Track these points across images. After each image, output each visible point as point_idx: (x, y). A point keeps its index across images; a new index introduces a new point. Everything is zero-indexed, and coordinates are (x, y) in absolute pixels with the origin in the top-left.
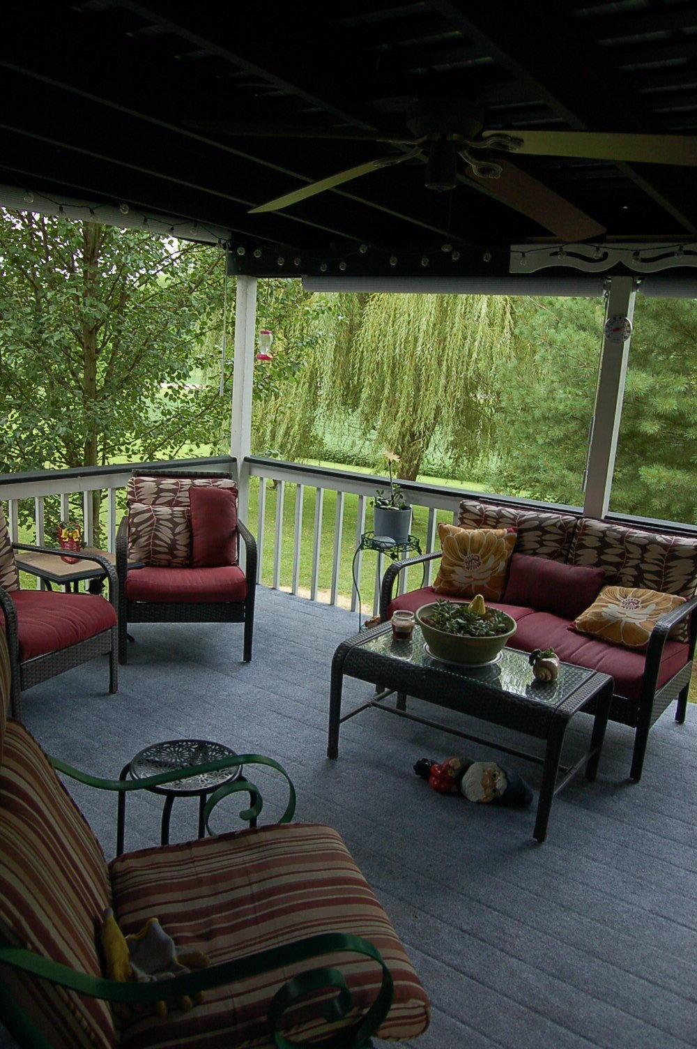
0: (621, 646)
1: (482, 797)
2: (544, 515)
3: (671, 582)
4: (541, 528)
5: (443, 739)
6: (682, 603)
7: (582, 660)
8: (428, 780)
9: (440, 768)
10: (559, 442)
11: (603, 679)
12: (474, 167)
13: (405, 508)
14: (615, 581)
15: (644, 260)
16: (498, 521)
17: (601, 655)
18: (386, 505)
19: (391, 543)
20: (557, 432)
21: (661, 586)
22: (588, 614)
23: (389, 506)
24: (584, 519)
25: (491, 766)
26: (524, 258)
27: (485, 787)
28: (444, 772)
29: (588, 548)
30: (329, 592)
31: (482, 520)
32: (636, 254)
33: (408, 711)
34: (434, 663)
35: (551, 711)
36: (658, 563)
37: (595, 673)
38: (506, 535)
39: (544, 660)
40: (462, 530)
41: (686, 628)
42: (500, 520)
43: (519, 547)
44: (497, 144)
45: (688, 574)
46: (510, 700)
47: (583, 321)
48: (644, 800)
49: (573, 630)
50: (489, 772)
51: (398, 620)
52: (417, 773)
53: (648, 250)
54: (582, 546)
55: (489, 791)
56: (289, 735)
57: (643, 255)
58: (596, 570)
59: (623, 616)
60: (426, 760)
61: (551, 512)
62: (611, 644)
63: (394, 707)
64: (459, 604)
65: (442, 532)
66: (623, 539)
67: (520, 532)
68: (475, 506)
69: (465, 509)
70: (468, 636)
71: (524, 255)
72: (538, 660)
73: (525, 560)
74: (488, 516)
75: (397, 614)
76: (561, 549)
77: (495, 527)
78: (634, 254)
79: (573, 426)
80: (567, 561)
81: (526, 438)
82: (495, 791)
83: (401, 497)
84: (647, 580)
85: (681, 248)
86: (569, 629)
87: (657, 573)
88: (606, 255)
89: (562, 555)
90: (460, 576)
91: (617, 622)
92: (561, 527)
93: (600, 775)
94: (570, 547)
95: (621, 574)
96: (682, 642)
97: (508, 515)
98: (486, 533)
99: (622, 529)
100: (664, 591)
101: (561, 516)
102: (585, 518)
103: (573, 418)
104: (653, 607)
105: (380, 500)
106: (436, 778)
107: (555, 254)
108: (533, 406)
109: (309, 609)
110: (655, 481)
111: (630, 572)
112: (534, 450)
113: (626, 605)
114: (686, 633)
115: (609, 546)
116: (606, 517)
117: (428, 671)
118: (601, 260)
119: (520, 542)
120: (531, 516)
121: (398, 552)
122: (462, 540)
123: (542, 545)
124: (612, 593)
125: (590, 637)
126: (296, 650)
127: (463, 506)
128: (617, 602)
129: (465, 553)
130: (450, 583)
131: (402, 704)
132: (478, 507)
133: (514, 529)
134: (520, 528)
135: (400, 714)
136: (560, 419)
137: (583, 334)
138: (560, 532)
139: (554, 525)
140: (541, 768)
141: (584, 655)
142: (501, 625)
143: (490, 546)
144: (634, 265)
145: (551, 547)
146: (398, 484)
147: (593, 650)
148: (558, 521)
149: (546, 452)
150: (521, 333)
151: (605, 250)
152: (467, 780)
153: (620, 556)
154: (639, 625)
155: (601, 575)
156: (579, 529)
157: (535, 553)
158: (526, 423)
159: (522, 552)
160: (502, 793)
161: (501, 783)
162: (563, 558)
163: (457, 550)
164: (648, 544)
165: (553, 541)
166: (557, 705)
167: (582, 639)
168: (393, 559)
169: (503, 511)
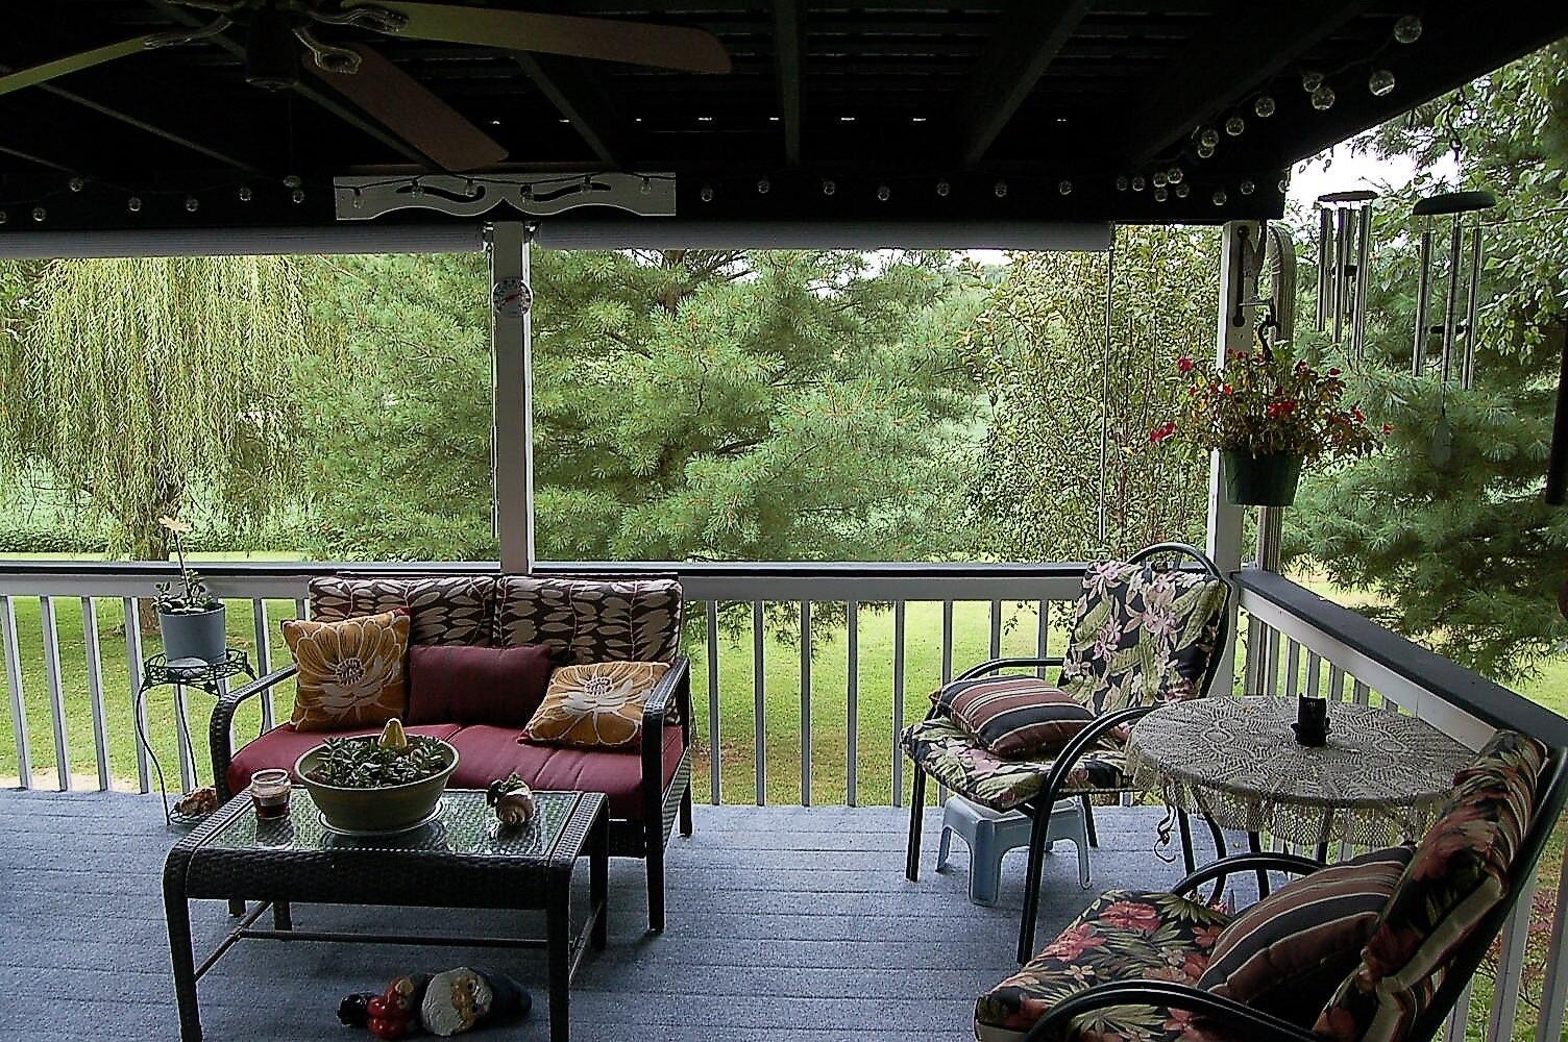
0: (600, 749)
1: (458, 1024)
2: (444, 582)
3: (644, 645)
4: (444, 601)
5: (367, 955)
6: (665, 671)
7: (553, 781)
8: (367, 1027)
9: (382, 1001)
10: (402, 471)
11: (595, 801)
12: (317, 54)
13: (211, 606)
14: (567, 658)
15: (538, 198)
16: (377, 600)
17: (577, 766)
18: (181, 606)
19: (202, 667)
20: (397, 457)
21: (631, 653)
22: (543, 714)
23: (188, 608)
24: (506, 578)
25: (460, 973)
26: (357, 196)
27: (459, 1007)
28: (392, 1006)
29: (519, 618)
30: (53, 773)
31: (349, 605)
32: (526, 189)
33: (295, 929)
34: (338, 840)
35: (542, 866)
36: (620, 621)
37: (581, 795)
38: (394, 621)
39: (510, 794)
40: (323, 625)
41: (674, 704)
42: (379, 599)
43: (415, 634)
44: (366, 20)
45: (665, 630)
46: (477, 866)
47: (409, 290)
48: (677, 953)
49: (528, 742)
50: (460, 983)
51: (262, 788)
52: (344, 1022)
53: (543, 183)
54: (511, 618)
55: (466, 1011)
56: (100, 1030)
57: (535, 190)
58: (539, 648)
59: (592, 705)
60: (354, 998)
61: (454, 576)
62: (586, 749)
63: (272, 929)
64: (359, 740)
65: (291, 633)
66: (567, 597)
67: (413, 612)
68: (335, 585)
69: (319, 593)
70: (389, 786)
71: (357, 192)
72: (500, 796)
73: (429, 653)
74: (358, 597)
75: (256, 778)
76: (481, 627)
77: (372, 613)
78: (523, 190)
79: (419, 444)
80: (492, 643)
81: (350, 471)
82: (475, 1009)
83: (202, 589)
84: (611, 648)
85: (587, 180)
86: (520, 742)
87: (624, 637)
88: (481, 192)
89: (482, 635)
90: (334, 698)
91: (587, 715)
92: (474, 595)
93: (610, 938)
94: (493, 622)
95: (574, 646)
96: (673, 724)
97: (389, 590)
98: (361, 623)
99: (563, 583)
100: (637, 659)
101: (470, 578)
102: (507, 575)
103: (417, 433)
104: (630, 683)
105: (166, 600)
106: (380, 1019)
107: (407, 190)
108: (352, 422)
109: (64, 808)
110: (550, 510)
111: (585, 642)
112: (366, 489)
113: (594, 690)
114: (676, 711)
115: (551, 610)
116: (534, 570)
117: (335, 856)
118: (477, 197)
119: (417, 627)
120: (425, 586)
121: (215, 679)
122: (326, 641)
123: (451, 627)
124: (570, 677)
125: (555, 746)
126: (64, 882)
127: (314, 588)
128: (580, 688)
129: (334, 658)
130: (320, 712)
131: (283, 920)
132: (340, 586)
133: (403, 610)
134: (414, 608)
135: (285, 938)
136: (397, 437)
137: (419, 309)
138: (473, 602)
139: (464, 593)
140: (544, 954)
141: (553, 773)
142: (436, 757)
143: (374, 642)
144: (523, 205)
145: (466, 626)
146: (195, 570)
147: (562, 764)
148: (468, 588)
149: (384, 489)
150: (319, 313)
151: (480, 184)
152: (428, 1005)
153: (569, 621)
154: (617, 714)
155: (546, 654)
156: (502, 593)
157: (441, 642)
158: (346, 449)
159: (423, 642)
160: (486, 1008)
161: (482, 995)
162: (486, 640)
163: (318, 657)
164: (603, 598)
165: (469, 617)
166: (548, 853)
167: (546, 751)
168: (211, 693)
169: (381, 586)
